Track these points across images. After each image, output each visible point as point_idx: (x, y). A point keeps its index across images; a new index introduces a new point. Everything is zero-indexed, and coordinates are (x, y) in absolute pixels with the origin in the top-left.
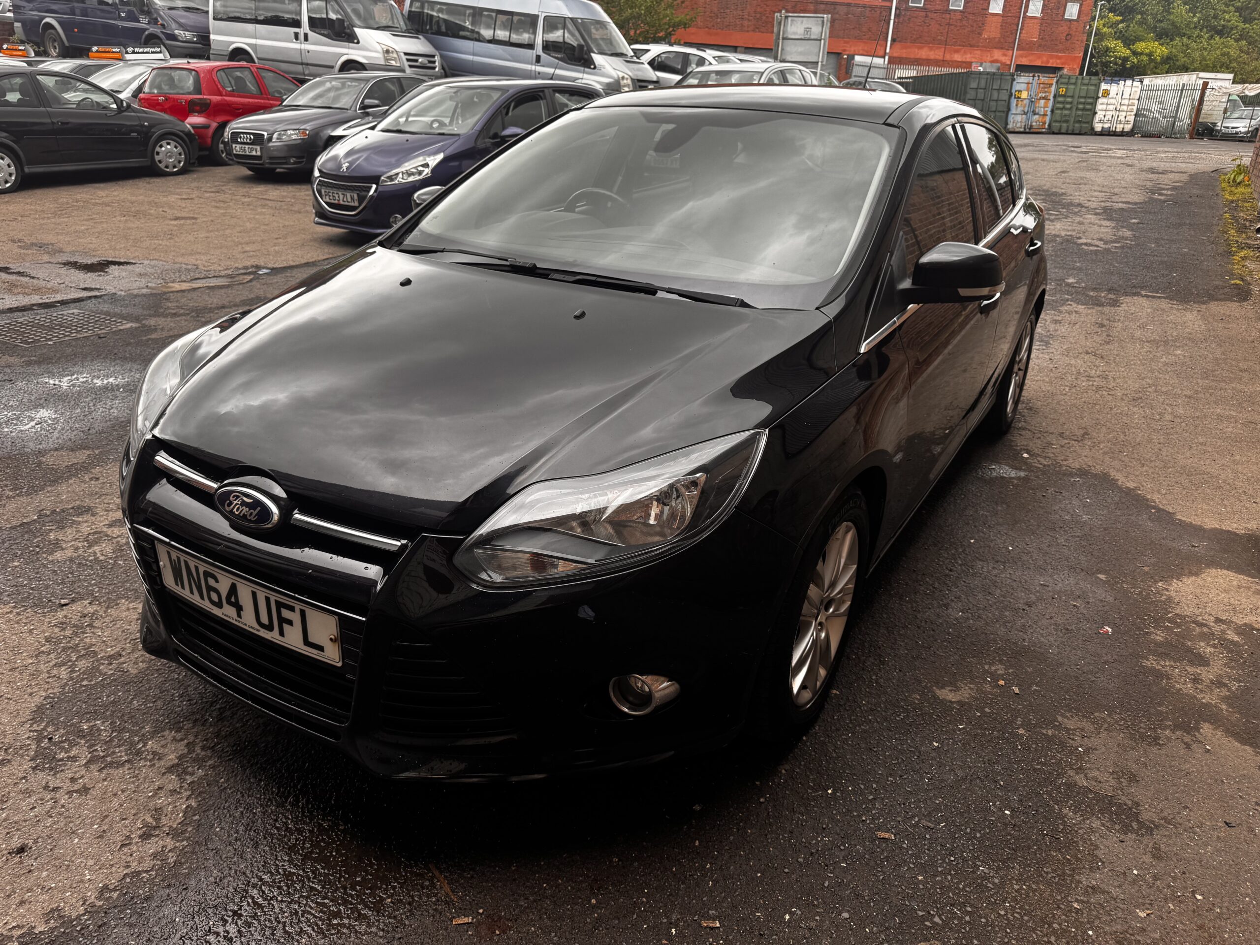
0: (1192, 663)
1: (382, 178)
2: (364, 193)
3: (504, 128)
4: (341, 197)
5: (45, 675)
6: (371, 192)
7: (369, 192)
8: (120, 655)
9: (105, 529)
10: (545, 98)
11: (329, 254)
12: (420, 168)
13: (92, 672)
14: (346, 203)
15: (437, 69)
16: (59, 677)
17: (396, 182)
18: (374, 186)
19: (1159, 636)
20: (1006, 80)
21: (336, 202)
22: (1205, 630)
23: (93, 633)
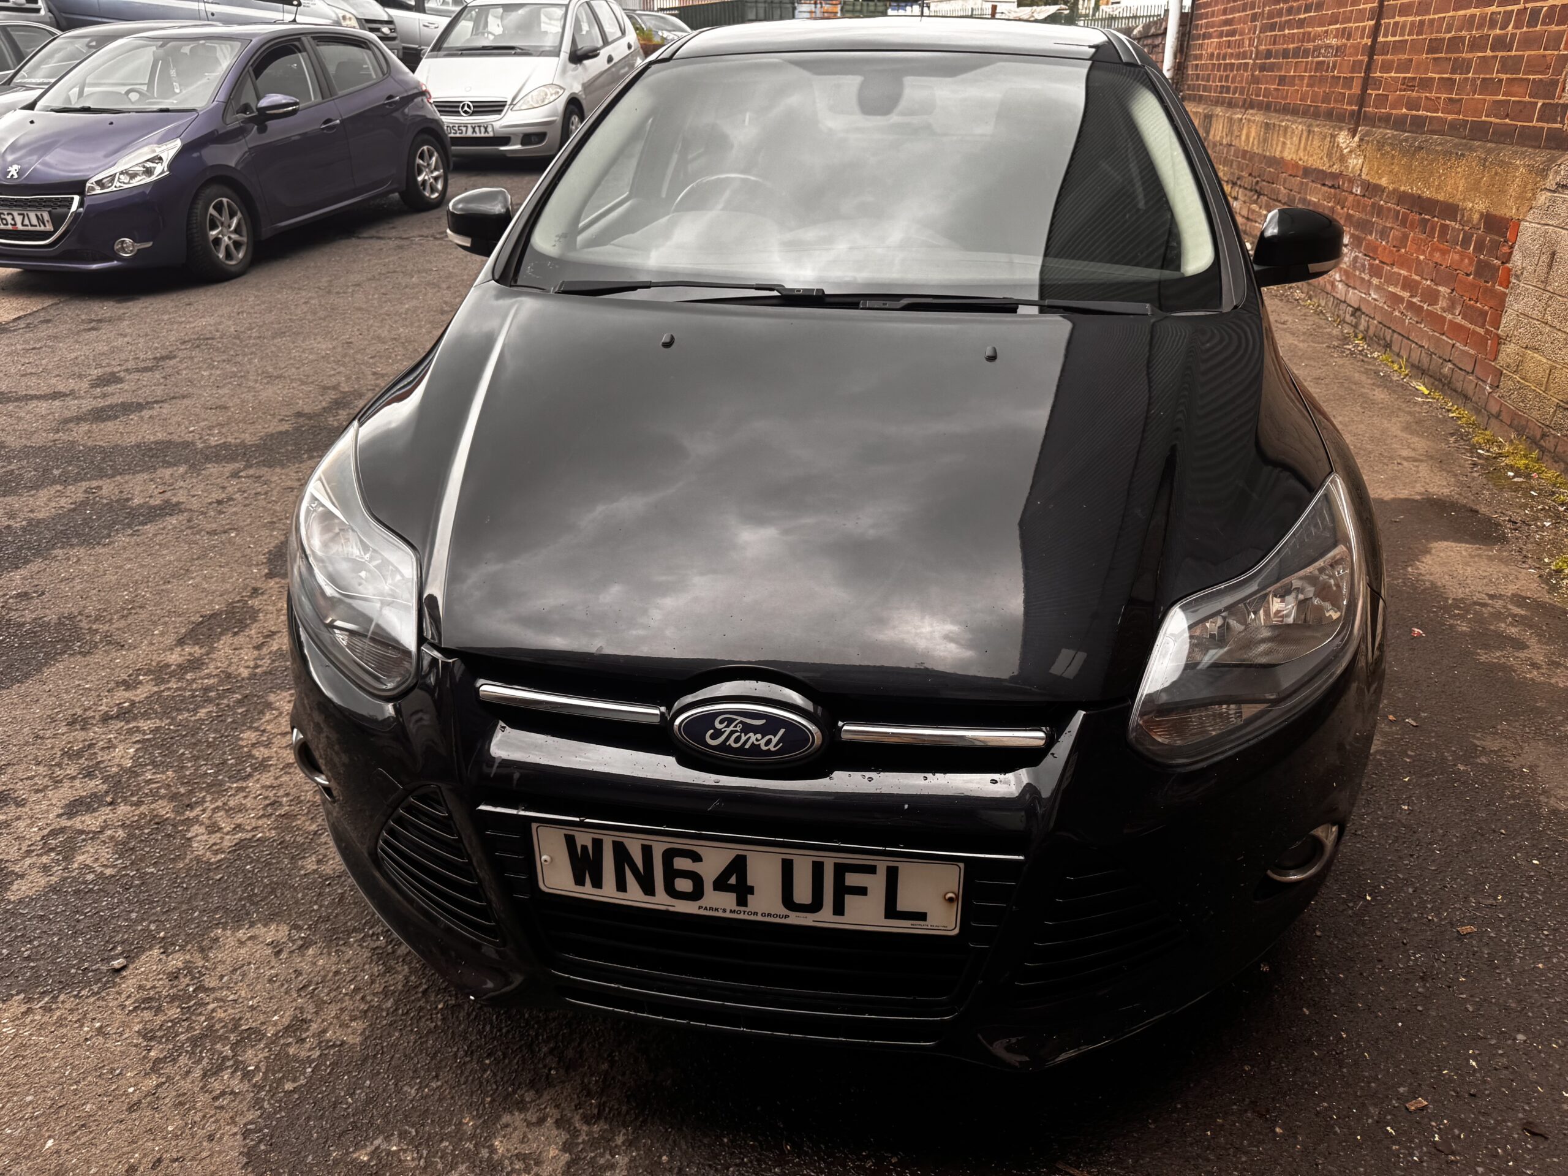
1: (88, 185)
2: (60, 210)
3: (259, 98)
4: (19, 219)
5: (202, 1099)
6: (74, 208)
7: (69, 207)
8: (304, 1021)
9: (65, 822)
10: (305, 50)
11: (16, 309)
12: (149, 165)
13: (280, 1063)
14: (30, 228)
15: (43, 12)
16: (232, 1092)
17: (113, 189)
18: (77, 199)
20: (786, 8)
21: (10, 227)
23: (216, 999)
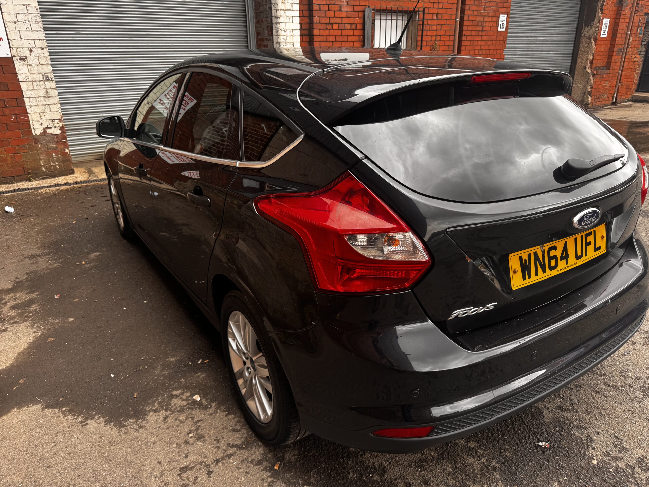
0: (17, 304)
19: (34, 307)
22: (12, 321)
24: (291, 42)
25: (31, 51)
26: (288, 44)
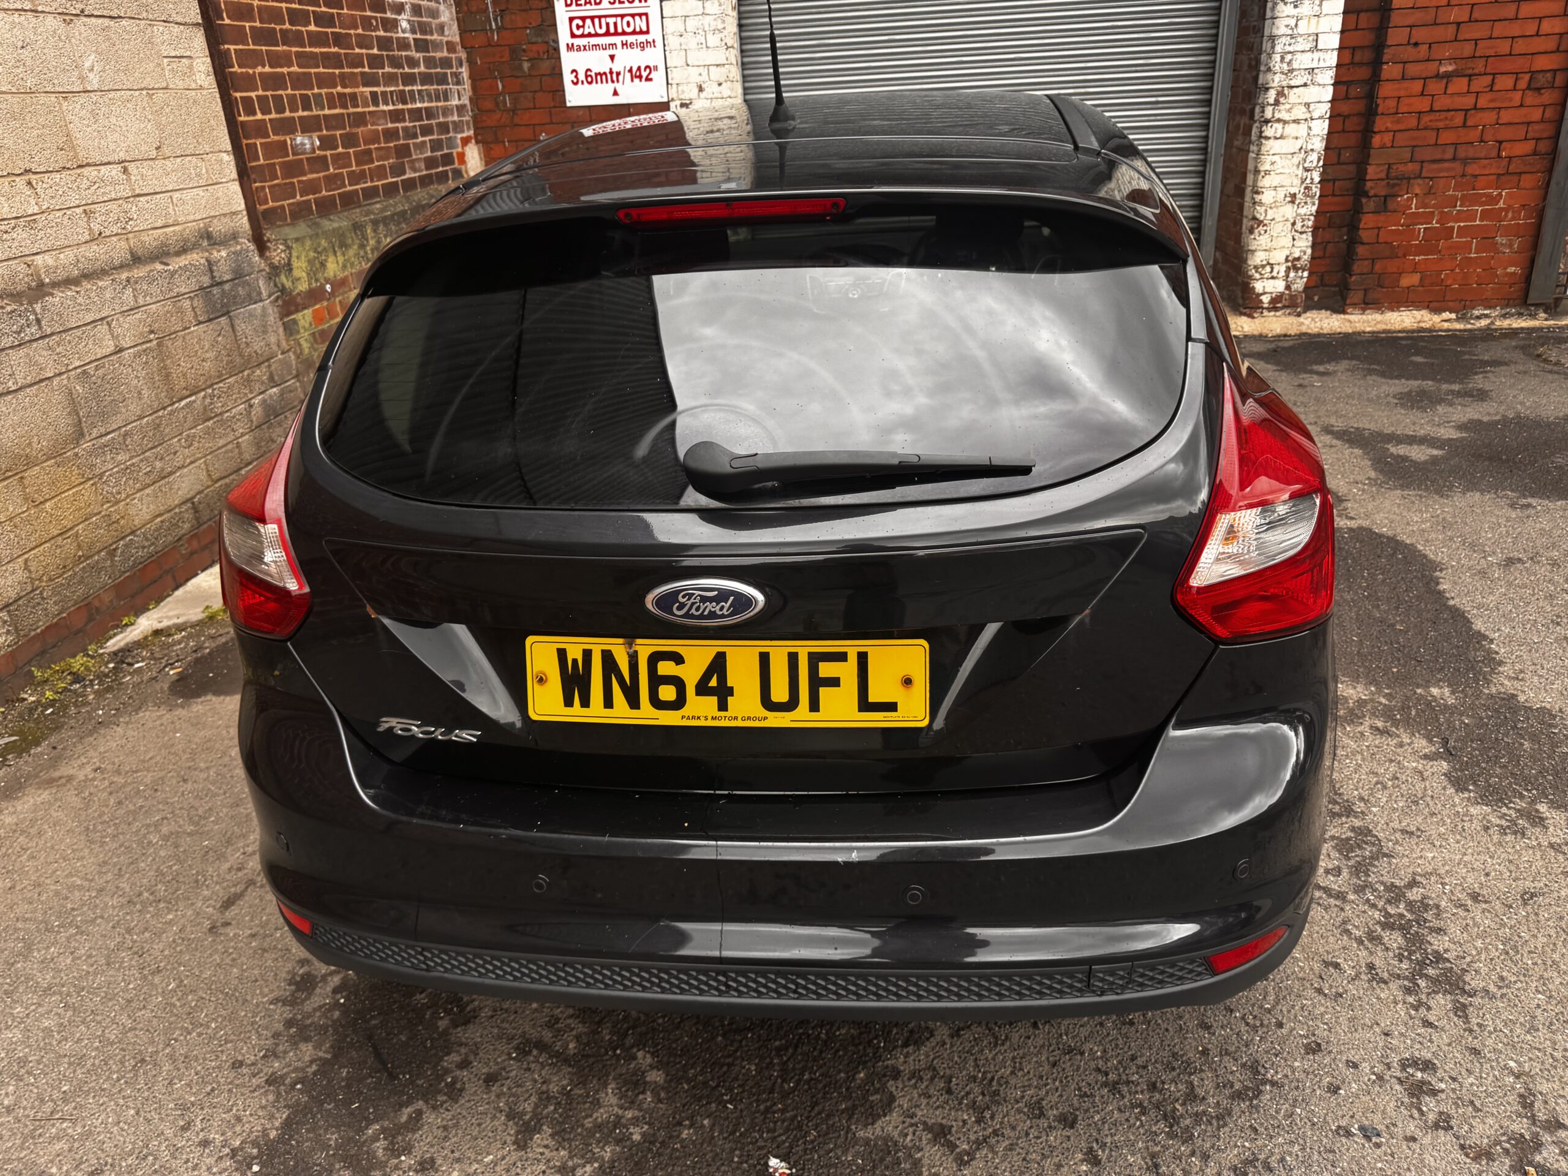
24: (1309, 35)
25: (701, 89)
26: (1299, 39)
